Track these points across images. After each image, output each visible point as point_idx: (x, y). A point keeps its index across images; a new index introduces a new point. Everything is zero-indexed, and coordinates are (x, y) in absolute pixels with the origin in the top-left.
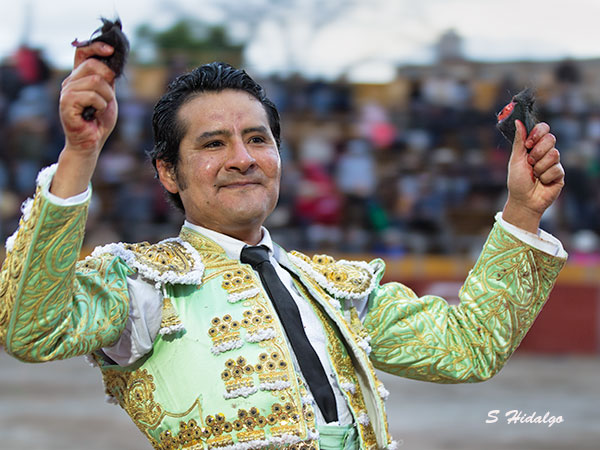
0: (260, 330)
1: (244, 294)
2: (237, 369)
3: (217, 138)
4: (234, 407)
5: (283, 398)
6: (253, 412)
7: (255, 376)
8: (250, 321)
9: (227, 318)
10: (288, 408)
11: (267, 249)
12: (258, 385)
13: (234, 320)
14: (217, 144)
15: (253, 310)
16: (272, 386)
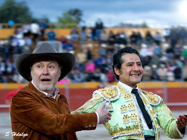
0: (131, 108)
1: (129, 100)
2: (126, 117)
3: (131, 64)
4: (125, 125)
5: (136, 124)
6: (129, 127)
7: (130, 119)
8: (129, 106)
9: (124, 105)
10: (137, 126)
11: (137, 90)
12: (130, 121)
13: (126, 106)
14: (131, 65)
15: (130, 103)
16: (133, 121)
